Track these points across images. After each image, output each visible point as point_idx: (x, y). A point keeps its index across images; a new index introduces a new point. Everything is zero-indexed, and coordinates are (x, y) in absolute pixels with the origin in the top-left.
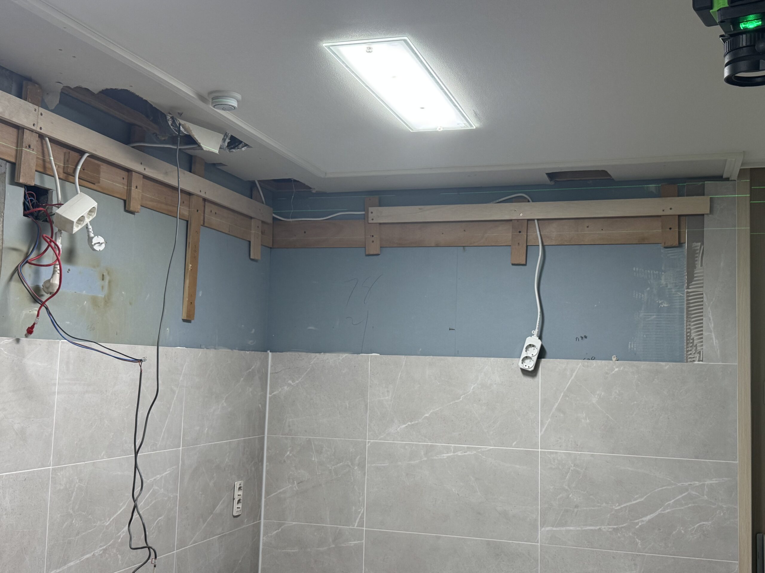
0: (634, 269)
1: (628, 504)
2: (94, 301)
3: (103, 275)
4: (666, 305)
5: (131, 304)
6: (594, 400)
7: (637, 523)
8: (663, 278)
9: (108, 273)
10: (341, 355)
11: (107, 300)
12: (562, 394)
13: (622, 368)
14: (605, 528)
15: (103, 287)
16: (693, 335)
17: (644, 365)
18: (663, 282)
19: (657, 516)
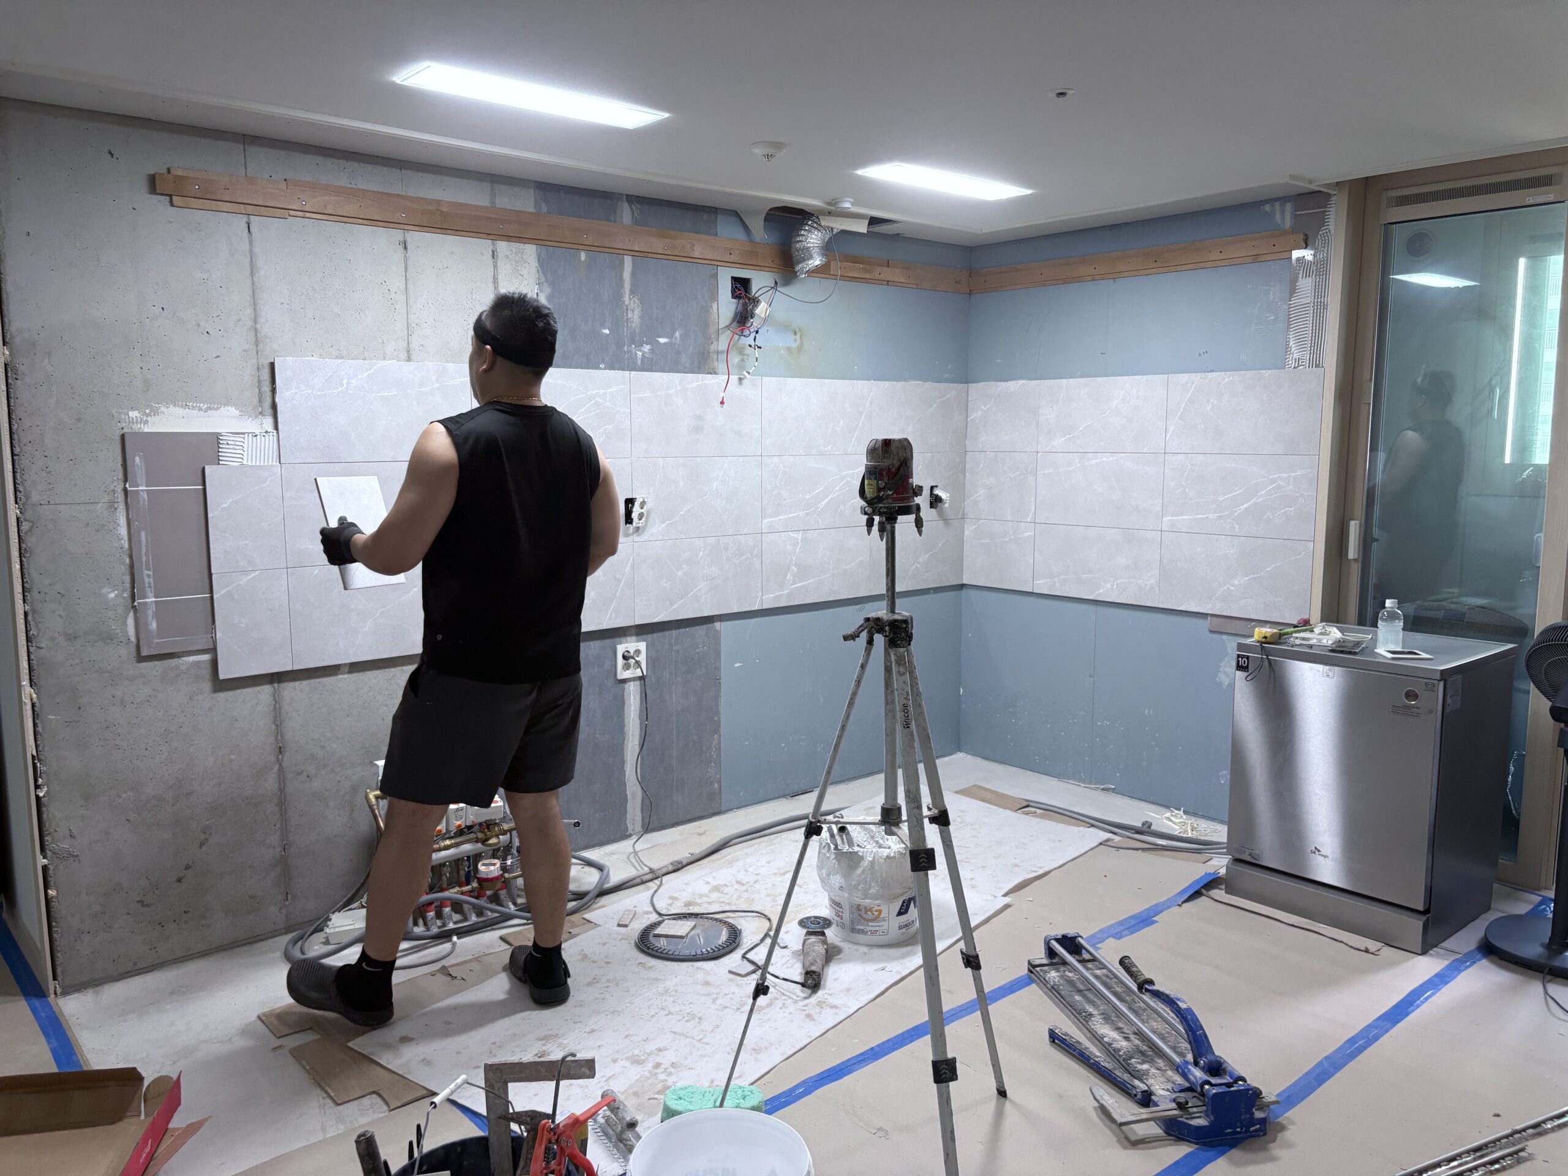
0: (1249, 287)
1: (1230, 495)
2: (789, 350)
3: (796, 331)
4: (1271, 318)
5: (820, 350)
6: (1209, 408)
7: (1237, 511)
8: (1271, 293)
9: (800, 329)
10: (1019, 381)
11: (800, 349)
12: (1184, 404)
13: (1231, 378)
14: (1211, 516)
15: (795, 340)
16: (1291, 344)
17: (1249, 374)
18: (1271, 296)
19: (1251, 505)
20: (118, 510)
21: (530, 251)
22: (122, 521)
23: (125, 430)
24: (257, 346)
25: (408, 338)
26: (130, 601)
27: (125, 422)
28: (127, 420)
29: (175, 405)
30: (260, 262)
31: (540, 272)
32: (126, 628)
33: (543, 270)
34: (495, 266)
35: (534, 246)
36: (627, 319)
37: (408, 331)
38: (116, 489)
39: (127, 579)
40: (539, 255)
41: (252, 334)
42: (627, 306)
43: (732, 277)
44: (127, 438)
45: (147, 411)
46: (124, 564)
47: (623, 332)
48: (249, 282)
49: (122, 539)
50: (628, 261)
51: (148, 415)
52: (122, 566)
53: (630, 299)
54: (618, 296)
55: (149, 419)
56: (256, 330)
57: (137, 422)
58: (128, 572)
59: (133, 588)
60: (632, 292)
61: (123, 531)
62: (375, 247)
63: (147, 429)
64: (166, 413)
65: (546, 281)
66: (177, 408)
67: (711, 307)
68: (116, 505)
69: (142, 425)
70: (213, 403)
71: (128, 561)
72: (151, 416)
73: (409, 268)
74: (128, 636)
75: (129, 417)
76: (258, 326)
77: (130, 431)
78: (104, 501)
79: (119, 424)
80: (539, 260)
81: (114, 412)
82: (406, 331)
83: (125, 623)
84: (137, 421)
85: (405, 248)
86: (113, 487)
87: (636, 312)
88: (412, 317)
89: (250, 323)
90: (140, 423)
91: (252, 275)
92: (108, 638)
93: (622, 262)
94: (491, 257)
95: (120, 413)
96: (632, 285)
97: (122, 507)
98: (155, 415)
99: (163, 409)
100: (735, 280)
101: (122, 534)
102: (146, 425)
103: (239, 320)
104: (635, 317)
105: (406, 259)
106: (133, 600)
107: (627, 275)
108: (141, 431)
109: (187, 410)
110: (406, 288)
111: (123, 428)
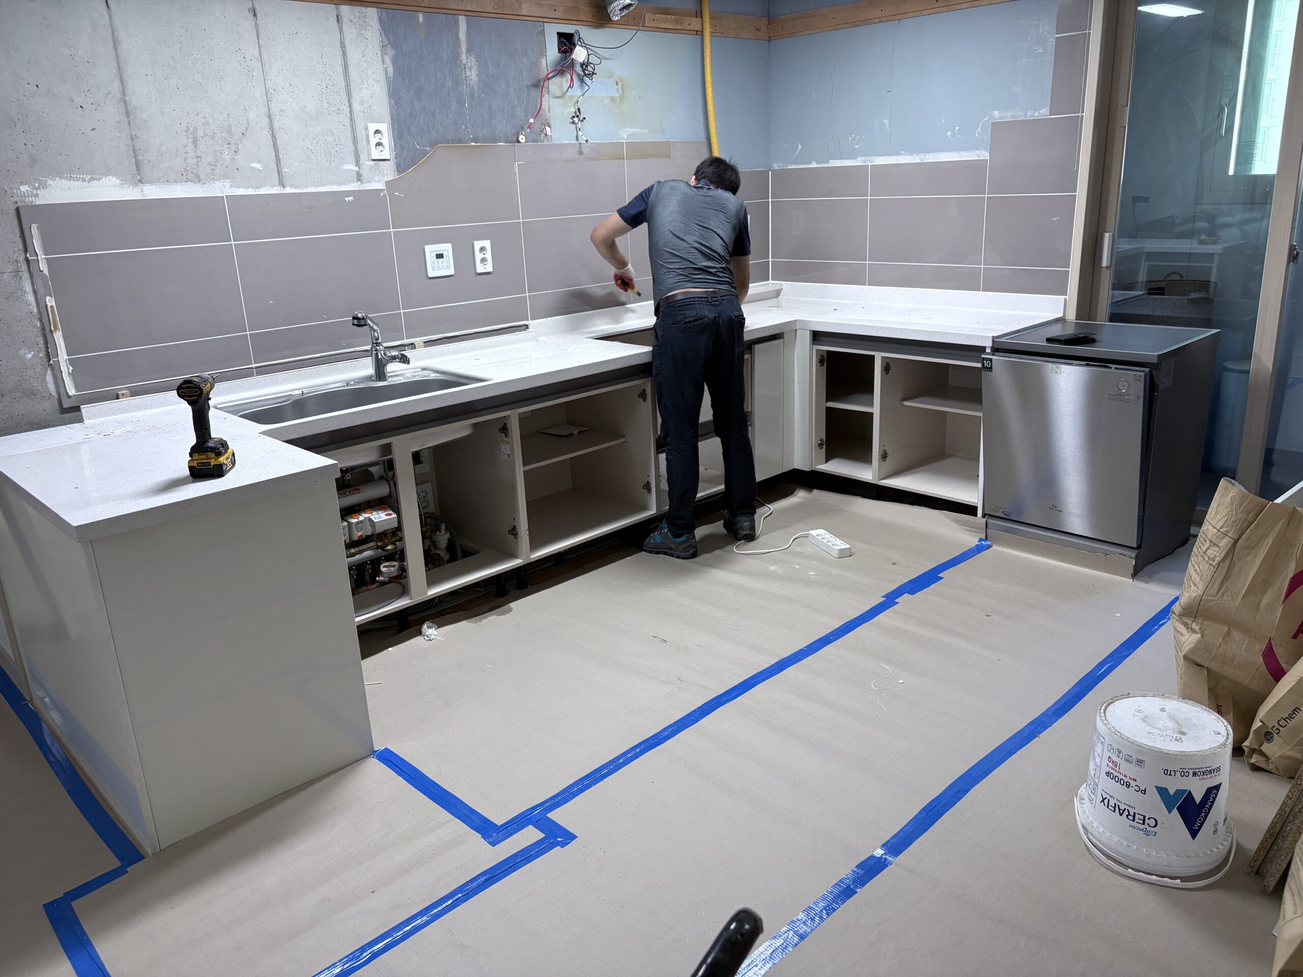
0: (1020, 22)
2: (612, 99)
3: (617, 82)
4: (1041, 51)
5: (640, 98)
8: (1041, 26)
9: (621, 80)
11: (622, 98)
15: (617, 90)
18: (1041, 31)
20: (23, 279)
21: (372, 13)
22: (28, 288)
23: (19, 204)
24: (128, 117)
25: (268, 103)
26: (46, 360)
27: (18, 197)
28: (19, 194)
29: (60, 178)
30: (122, 35)
31: (383, 35)
32: (47, 385)
33: (385, 33)
34: (341, 31)
35: (375, 10)
36: (466, 77)
37: (267, 97)
38: (18, 259)
39: (41, 340)
40: (380, 19)
41: (123, 106)
42: (465, 65)
43: (558, 33)
44: (21, 211)
45: (36, 185)
46: (35, 326)
47: (464, 89)
48: (113, 55)
49: (31, 305)
50: (462, 20)
51: (37, 189)
52: (34, 329)
53: (467, 59)
54: (456, 57)
55: (39, 192)
56: (125, 101)
57: (28, 196)
58: (40, 333)
59: (47, 348)
60: (469, 51)
61: (31, 297)
62: (226, 15)
63: (38, 202)
64: (53, 186)
65: (390, 43)
66: (63, 180)
67: (541, 62)
68: (21, 274)
69: (33, 198)
70: (95, 174)
71: (38, 324)
72: (40, 189)
73: (260, 35)
74: (49, 391)
75: (20, 191)
76: (127, 98)
77: (23, 204)
78: (9, 270)
79: (12, 199)
80: (381, 24)
81: (6, 187)
82: (265, 97)
83: (44, 380)
84: (28, 194)
85: (255, 15)
86: (15, 258)
87: (473, 71)
88: (269, 84)
89: (119, 95)
90: (32, 197)
91: (115, 48)
92: (32, 394)
93: (457, 21)
94: (336, 22)
95: (12, 188)
96: (468, 44)
97: (26, 275)
98: (43, 188)
99: (50, 182)
100: (560, 35)
101: (30, 299)
102: (37, 198)
103: (109, 93)
104: (473, 74)
105: (257, 26)
106: (49, 360)
107: (462, 35)
108: (33, 204)
109: (72, 181)
110: (260, 55)
111: (16, 202)
